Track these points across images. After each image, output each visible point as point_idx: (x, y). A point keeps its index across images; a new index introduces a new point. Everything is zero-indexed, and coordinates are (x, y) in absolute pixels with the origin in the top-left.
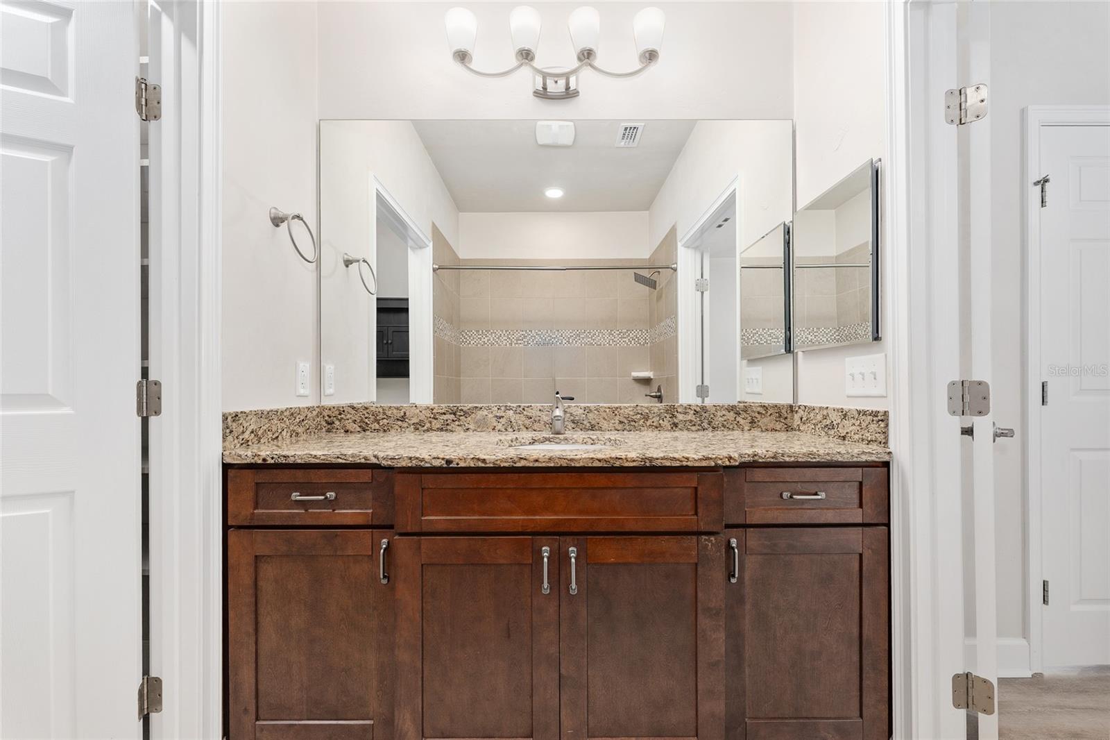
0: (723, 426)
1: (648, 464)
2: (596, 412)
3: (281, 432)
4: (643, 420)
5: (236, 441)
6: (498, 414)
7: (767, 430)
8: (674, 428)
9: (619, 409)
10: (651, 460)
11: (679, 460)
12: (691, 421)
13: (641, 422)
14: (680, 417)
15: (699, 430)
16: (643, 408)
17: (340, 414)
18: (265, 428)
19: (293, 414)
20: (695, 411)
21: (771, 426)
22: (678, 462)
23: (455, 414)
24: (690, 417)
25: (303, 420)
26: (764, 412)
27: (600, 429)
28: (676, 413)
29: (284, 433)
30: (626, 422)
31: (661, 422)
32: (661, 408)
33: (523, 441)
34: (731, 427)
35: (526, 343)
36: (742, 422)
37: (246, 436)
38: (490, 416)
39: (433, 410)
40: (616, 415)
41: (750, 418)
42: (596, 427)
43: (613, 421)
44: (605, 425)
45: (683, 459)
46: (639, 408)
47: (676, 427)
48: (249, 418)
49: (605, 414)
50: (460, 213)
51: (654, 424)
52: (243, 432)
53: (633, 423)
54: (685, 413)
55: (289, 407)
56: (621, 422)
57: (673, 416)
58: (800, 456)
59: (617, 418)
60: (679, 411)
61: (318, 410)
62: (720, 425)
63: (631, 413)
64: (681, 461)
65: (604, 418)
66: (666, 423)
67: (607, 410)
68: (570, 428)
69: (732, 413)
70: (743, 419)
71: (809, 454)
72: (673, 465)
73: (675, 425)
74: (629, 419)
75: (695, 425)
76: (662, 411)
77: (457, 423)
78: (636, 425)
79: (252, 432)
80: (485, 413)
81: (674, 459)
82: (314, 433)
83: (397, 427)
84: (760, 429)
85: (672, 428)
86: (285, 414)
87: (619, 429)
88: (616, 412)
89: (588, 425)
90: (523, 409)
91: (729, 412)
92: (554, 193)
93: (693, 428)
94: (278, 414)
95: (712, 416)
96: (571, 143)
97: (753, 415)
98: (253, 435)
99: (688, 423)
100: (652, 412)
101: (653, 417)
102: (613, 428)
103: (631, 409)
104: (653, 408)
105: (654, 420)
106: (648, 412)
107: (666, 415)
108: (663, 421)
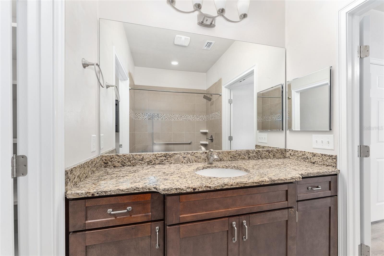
0: (265, 157)
1: (273, 183)
2: (222, 154)
3: (88, 173)
4: (239, 156)
6: (184, 156)
7: (278, 158)
8: (249, 159)
9: (230, 152)
10: (274, 181)
11: (283, 180)
12: (255, 156)
13: (238, 157)
14: (251, 154)
15: (257, 159)
16: (239, 152)
17: (111, 159)
18: (82, 173)
20: (256, 152)
21: (279, 157)
22: (283, 181)
23: (166, 157)
24: (254, 154)
25: (96, 164)
26: (277, 152)
27: (224, 160)
28: (250, 153)
30: (233, 157)
31: (245, 157)
34: (267, 158)
35: (162, 119)
36: (271, 155)
37: (76, 179)
38: (181, 157)
39: (156, 155)
40: (229, 155)
41: (273, 154)
42: (222, 160)
43: (228, 157)
44: (225, 158)
45: (285, 180)
46: (237, 152)
47: (250, 158)
48: (77, 170)
50: (135, 67)
51: (243, 158)
53: (235, 158)
54: (253, 153)
55: (91, 159)
56: (231, 157)
57: (249, 154)
58: (315, 174)
59: (230, 156)
60: (251, 152)
61: (100, 157)
62: (264, 157)
63: (235, 154)
64: (284, 181)
65: (225, 156)
66: (246, 157)
67: (226, 153)
69: (268, 152)
70: (271, 154)
72: (282, 182)
73: (249, 158)
74: (234, 156)
75: (256, 157)
76: (245, 152)
77: (167, 160)
78: (236, 158)
79: (78, 177)
80: (179, 156)
81: (282, 180)
82: (99, 169)
83: (139, 163)
84: (276, 158)
85: (248, 159)
86: (90, 163)
88: (229, 153)
89: (219, 159)
90: (194, 154)
91: (267, 152)
92: (175, 63)
93: (255, 158)
94: (87, 164)
95: (261, 154)
96: (187, 45)
97: (274, 153)
99: (254, 157)
100: (242, 153)
101: (242, 155)
102: (228, 160)
103: (234, 152)
104: (242, 152)
105: (242, 156)
106: (240, 153)
107: (246, 154)
108: (246, 156)
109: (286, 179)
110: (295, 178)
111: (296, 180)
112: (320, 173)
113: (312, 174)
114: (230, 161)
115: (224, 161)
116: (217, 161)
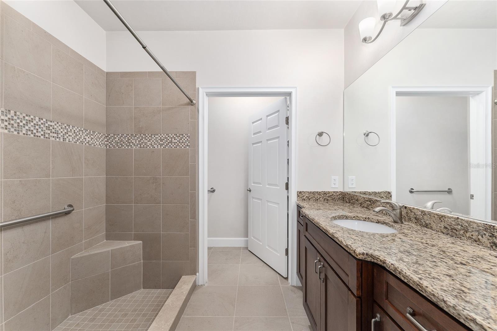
2: (428, 215)
3: (319, 198)
4: (463, 231)
5: (300, 199)
9: (444, 218)
13: (462, 232)
16: (463, 222)
17: (345, 195)
18: (312, 196)
19: (325, 193)
25: (331, 196)
27: (431, 228)
29: (321, 199)
30: (449, 228)
31: (480, 237)
32: (480, 225)
33: (372, 220)
37: (304, 198)
39: (364, 198)
40: (442, 221)
42: (429, 226)
43: (439, 225)
44: (434, 226)
46: (459, 220)
48: (305, 193)
49: (434, 218)
51: (473, 237)
52: (303, 197)
53: (455, 231)
55: (324, 191)
56: (445, 228)
58: (411, 281)
61: (340, 193)
63: (453, 223)
65: (434, 222)
66: (484, 240)
67: (436, 216)
68: (414, 222)
71: (418, 285)
74: (452, 227)
76: (481, 228)
78: (457, 233)
79: (307, 197)
82: (338, 200)
85: (492, 246)
86: (321, 193)
87: (444, 232)
88: (442, 219)
89: (424, 223)
94: (319, 193)
98: (307, 198)
100: (471, 226)
101: (472, 231)
102: (440, 230)
103: (453, 220)
104: (472, 224)
105: (473, 233)
106: (467, 225)
107: (485, 232)
108: (482, 237)
109: (342, 242)
110: (350, 247)
111: (351, 252)
112: (426, 291)
113: (403, 276)
114: (444, 233)
115: (432, 230)
116: (420, 225)
